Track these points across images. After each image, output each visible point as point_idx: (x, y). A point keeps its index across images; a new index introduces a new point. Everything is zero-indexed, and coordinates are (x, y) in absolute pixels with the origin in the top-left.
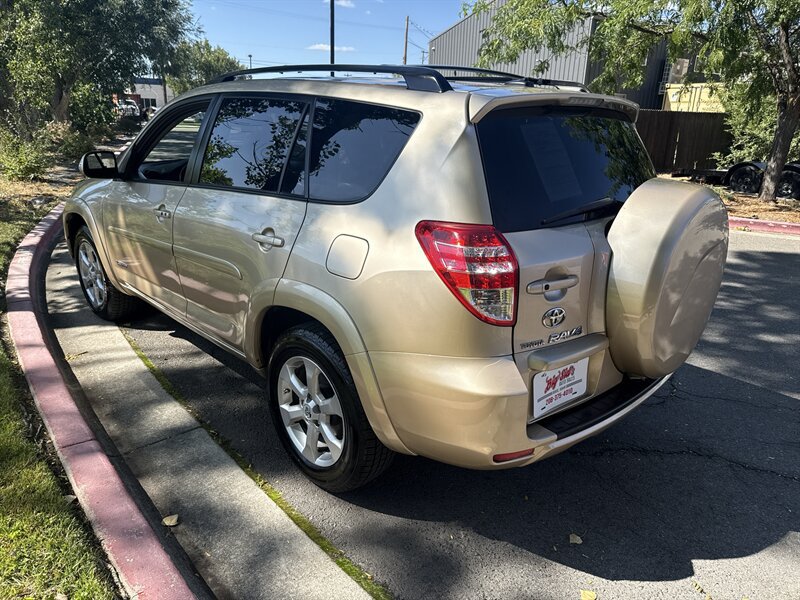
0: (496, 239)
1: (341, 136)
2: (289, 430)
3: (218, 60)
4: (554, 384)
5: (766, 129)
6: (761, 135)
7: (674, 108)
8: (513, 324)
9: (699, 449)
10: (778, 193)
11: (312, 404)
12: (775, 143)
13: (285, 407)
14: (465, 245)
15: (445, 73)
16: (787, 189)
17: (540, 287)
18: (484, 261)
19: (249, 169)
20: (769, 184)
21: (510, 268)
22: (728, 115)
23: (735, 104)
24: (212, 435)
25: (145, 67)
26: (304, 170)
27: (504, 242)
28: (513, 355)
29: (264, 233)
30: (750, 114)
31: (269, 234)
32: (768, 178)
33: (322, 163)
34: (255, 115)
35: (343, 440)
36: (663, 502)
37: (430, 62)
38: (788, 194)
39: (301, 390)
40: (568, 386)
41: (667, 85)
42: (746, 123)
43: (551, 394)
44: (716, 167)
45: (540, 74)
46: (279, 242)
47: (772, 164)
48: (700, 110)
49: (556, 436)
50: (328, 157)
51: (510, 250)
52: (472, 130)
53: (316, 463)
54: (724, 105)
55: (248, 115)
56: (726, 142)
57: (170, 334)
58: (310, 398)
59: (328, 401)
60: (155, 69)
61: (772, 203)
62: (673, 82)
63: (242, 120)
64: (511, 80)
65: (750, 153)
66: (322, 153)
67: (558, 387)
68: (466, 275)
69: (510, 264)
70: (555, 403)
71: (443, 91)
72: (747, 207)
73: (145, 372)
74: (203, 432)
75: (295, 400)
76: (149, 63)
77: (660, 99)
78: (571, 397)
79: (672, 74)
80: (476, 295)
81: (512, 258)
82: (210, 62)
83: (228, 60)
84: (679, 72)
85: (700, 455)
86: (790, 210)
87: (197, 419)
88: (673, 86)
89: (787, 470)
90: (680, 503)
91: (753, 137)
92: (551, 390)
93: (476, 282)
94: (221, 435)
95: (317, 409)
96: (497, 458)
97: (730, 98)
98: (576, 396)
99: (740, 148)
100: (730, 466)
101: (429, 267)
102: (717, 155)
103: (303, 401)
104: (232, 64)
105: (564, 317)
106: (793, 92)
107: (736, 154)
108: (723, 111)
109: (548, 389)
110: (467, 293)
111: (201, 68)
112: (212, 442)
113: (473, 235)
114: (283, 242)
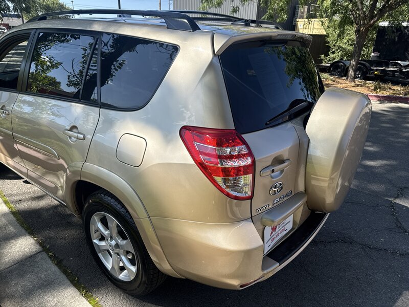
0: (238, 140)
1: (125, 57)
2: (100, 255)
3: (54, 3)
4: (276, 229)
5: (346, 43)
6: (344, 46)
7: (301, 31)
8: (251, 198)
9: (344, 238)
10: (355, 77)
11: (113, 243)
12: (355, 52)
13: (96, 241)
14: (217, 146)
15: (191, 15)
16: (358, 75)
17: (268, 172)
18: (231, 157)
19: (69, 76)
20: (351, 73)
21: (249, 161)
22: (327, 36)
23: (331, 30)
24: (50, 257)
25: (8, 8)
26: (96, 86)
27: (244, 143)
28: (251, 218)
29: (71, 130)
30: (339, 36)
31: (75, 130)
32: (351, 70)
33: (114, 74)
34: (73, 41)
35: (136, 266)
36: (331, 278)
37: (174, 8)
38: (359, 77)
39: (106, 233)
40: (283, 227)
41: (297, 20)
42: (337, 40)
43: (274, 235)
44: (322, 63)
45: (235, 13)
46: (81, 136)
47: (353, 62)
48: (314, 33)
49: (278, 264)
50: (117, 70)
51: (248, 147)
52: (217, 59)
53: (119, 278)
54: (326, 31)
55: (68, 41)
56: (326, 50)
57: (23, 182)
58: (112, 238)
59: (125, 242)
60: (15, 9)
61: (353, 83)
62: (300, 18)
63: (65, 44)
64: (235, 21)
65: (338, 55)
66: (113, 67)
67: (277, 229)
68: (219, 168)
69: (249, 158)
70: (276, 240)
71: (194, 31)
72: (341, 85)
73: (8, 214)
74: (45, 255)
75: (102, 238)
76: (11, 5)
77: (293, 27)
78: (285, 233)
79: (299, 14)
80: (225, 181)
81: (250, 154)
82: (49, 5)
83: (59, 4)
84: (303, 13)
85: (345, 242)
86: (362, 86)
87: (40, 244)
88: (300, 20)
89: (392, 247)
90: (341, 277)
91: (339, 47)
92: (274, 233)
93: (226, 172)
94: (57, 256)
95: (117, 246)
96: (241, 286)
97: (328, 27)
98: (287, 231)
99: (333, 53)
100: (362, 248)
101: (191, 161)
102: (323, 56)
103: (107, 240)
104: (62, 6)
105: (282, 188)
106: (363, 25)
107: (332, 56)
108: (325, 34)
109: (272, 233)
110: (219, 180)
111: (43, 8)
112: (50, 262)
113: (222, 138)
114: (85, 137)
